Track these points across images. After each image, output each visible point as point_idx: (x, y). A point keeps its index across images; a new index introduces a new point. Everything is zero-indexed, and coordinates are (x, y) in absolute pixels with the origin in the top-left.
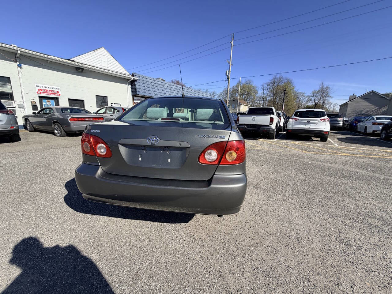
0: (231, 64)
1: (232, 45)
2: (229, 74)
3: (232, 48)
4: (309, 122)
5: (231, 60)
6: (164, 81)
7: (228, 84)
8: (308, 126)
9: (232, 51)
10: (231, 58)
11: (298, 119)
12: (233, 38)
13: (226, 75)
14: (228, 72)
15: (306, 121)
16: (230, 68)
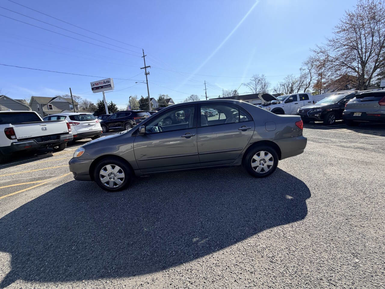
4: (89, 125)
8: (90, 128)
11: (79, 123)
15: (87, 124)
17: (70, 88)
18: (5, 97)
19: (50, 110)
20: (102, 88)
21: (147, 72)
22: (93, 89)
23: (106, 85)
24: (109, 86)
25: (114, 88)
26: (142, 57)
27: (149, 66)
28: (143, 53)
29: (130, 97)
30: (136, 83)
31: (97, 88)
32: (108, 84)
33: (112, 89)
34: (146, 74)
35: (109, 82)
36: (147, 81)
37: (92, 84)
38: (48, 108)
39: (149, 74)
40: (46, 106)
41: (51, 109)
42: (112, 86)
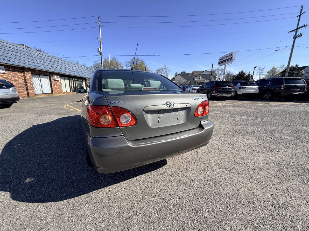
0: (101, 42)
1: (100, 26)
2: (101, 50)
3: (100, 28)
5: (101, 39)
6: (30, 48)
7: (101, 59)
9: (100, 31)
10: (101, 37)
12: (99, 19)
13: (99, 51)
14: (99, 48)
16: (101, 45)
17: (213, 64)
18: (184, 72)
19: (199, 80)
20: (225, 61)
21: (297, 35)
22: (219, 63)
23: (228, 59)
24: (231, 59)
25: (235, 60)
26: (297, 17)
27: (304, 26)
28: (301, 10)
29: (255, 68)
30: (276, 51)
31: (222, 62)
32: (231, 57)
33: (232, 62)
34: (295, 37)
35: (231, 55)
36: (293, 45)
37: (220, 59)
38: (198, 78)
39: (300, 35)
40: (198, 76)
41: (199, 78)
42: (233, 59)
